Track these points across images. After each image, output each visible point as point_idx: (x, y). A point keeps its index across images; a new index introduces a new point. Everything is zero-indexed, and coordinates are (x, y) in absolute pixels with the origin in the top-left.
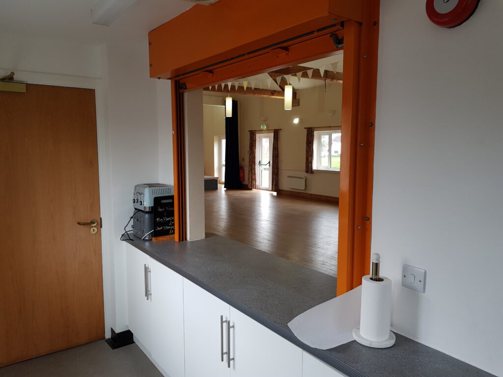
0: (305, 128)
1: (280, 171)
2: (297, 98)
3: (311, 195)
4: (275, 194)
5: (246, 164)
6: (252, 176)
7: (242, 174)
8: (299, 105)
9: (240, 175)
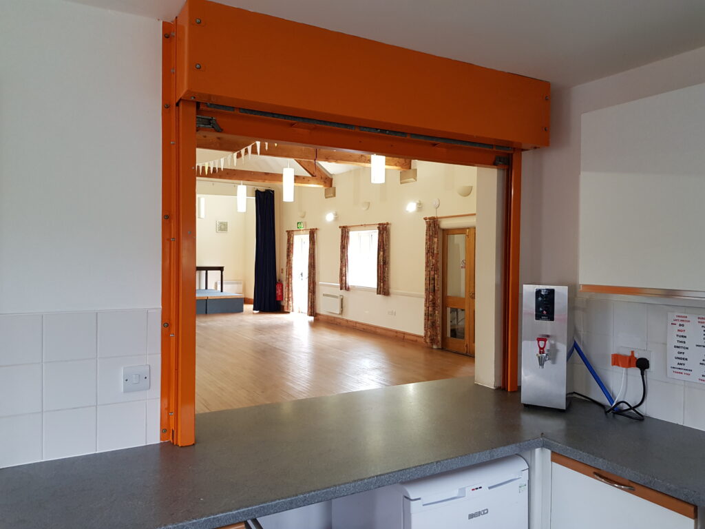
0: (340, 227)
1: (316, 286)
2: (333, 186)
3: (347, 321)
4: (312, 318)
5: (284, 276)
6: (288, 295)
7: (279, 291)
8: (334, 195)
9: (277, 292)
